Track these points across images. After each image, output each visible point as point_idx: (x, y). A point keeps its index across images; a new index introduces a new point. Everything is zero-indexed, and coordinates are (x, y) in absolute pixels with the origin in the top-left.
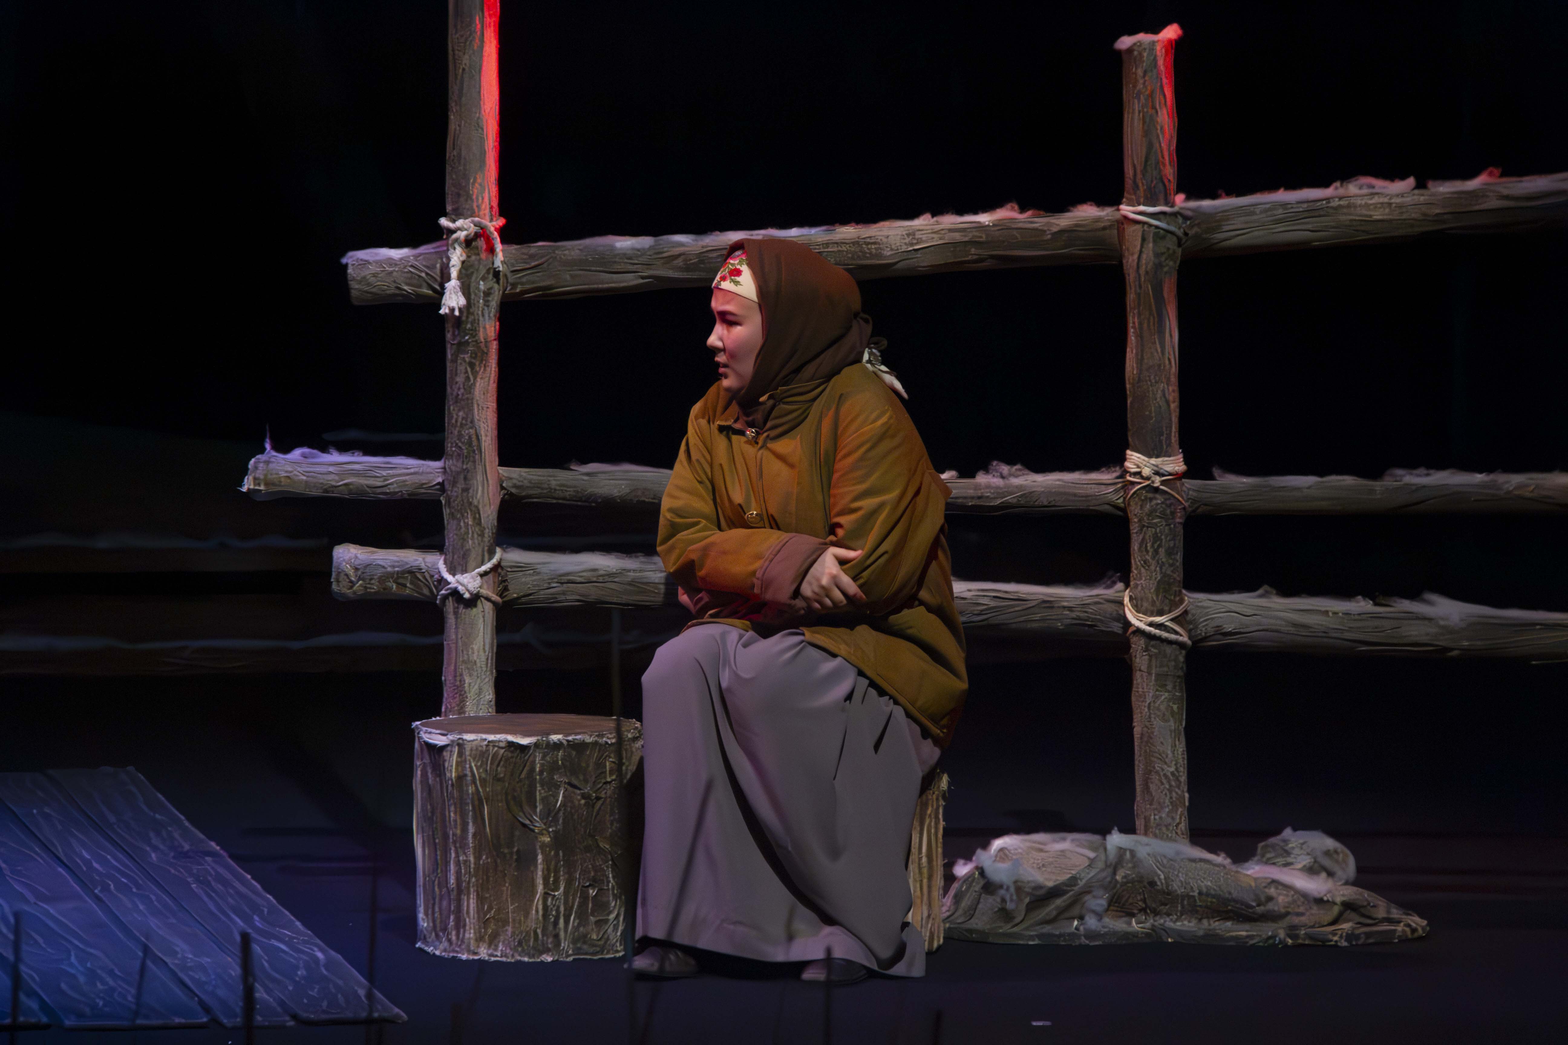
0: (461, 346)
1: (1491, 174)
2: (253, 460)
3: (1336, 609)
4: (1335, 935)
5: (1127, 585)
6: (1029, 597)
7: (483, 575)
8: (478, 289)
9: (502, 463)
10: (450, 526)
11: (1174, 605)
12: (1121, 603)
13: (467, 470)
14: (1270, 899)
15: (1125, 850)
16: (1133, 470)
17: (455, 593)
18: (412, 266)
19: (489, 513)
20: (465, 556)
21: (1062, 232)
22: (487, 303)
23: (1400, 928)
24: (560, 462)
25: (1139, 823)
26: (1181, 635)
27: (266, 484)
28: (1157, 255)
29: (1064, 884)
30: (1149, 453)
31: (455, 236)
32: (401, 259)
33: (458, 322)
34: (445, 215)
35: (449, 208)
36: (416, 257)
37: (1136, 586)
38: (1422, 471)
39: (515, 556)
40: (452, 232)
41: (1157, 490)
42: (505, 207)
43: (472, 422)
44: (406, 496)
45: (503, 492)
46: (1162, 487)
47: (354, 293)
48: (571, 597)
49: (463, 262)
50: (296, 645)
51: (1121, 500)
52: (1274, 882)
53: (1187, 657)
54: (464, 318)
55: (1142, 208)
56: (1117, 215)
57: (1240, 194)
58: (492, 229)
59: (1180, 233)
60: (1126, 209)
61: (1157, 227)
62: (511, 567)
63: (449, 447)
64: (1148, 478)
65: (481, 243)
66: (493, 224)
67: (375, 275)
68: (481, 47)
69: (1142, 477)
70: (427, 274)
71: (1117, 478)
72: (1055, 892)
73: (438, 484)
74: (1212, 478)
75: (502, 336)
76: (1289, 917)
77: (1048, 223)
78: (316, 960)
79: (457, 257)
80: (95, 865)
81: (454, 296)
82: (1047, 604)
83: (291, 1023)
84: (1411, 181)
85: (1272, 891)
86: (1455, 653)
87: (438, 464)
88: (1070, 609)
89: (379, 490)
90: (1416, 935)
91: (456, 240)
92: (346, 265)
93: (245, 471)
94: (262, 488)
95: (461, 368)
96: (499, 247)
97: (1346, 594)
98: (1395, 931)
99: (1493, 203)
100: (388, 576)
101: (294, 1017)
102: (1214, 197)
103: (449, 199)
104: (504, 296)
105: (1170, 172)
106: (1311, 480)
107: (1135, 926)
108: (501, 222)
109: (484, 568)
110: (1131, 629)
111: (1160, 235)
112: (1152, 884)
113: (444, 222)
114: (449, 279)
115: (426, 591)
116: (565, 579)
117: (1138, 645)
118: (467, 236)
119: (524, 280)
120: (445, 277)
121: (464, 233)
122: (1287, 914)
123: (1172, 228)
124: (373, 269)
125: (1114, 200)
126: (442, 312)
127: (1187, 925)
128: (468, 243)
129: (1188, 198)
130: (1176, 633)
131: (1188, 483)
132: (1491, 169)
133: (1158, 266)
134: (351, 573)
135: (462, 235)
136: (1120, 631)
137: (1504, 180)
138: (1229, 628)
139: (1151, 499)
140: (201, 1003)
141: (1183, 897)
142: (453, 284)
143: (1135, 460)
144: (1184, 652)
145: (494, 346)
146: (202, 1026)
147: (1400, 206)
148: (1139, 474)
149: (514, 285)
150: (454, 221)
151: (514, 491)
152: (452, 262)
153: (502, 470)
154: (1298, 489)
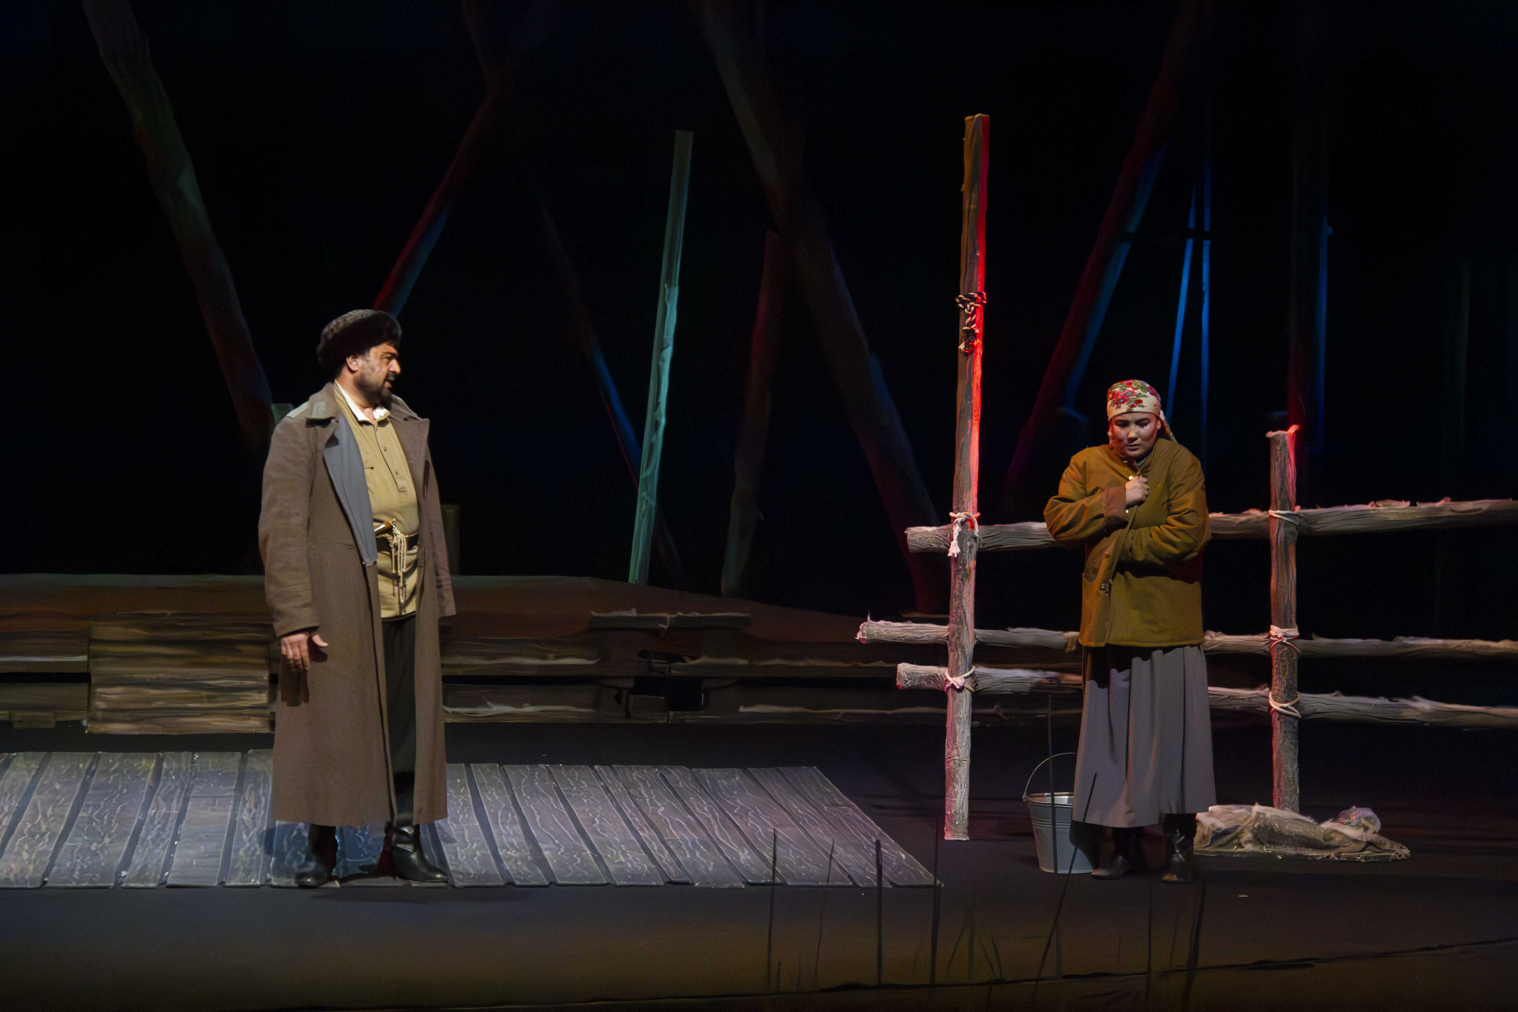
0: (958, 570)
1: (1446, 500)
2: (862, 625)
3: (1370, 702)
4: (1359, 856)
5: (1271, 689)
6: (1224, 694)
7: (966, 678)
8: (967, 545)
9: (976, 627)
10: (951, 655)
11: (1293, 699)
12: (1267, 697)
13: (960, 629)
14: (1332, 839)
15: (1261, 813)
16: (1273, 635)
17: (953, 686)
18: (937, 535)
19: (969, 650)
20: (958, 669)
21: (1241, 523)
22: (970, 552)
23: (1393, 854)
24: (1004, 627)
25: (1276, 802)
26: (1295, 712)
27: (868, 635)
28: (1285, 533)
29: (1231, 829)
30: (1282, 626)
31: (956, 520)
32: (931, 532)
33: (956, 560)
34: (952, 511)
35: (954, 507)
36: (939, 530)
37: (1274, 690)
38: (1412, 638)
39: (982, 670)
40: (954, 518)
41: (1285, 644)
42: (980, 508)
43: (962, 606)
44: (931, 642)
45: (976, 641)
46: (1287, 643)
47: (910, 547)
48: (1008, 689)
49: (960, 532)
50: (889, 712)
51: (1268, 649)
52: (1335, 831)
53: (1299, 724)
54: (959, 558)
55: (1278, 511)
56: (1267, 516)
57: (1327, 506)
58: (974, 517)
59: (1297, 524)
60: (1272, 512)
61: (1286, 521)
62: (979, 675)
63: (952, 619)
64: (1280, 638)
65: (968, 524)
66: (975, 515)
67: (920, 539)
68: (971, 434)
69: (1278, 638)
70: (944, 539)
71: (1267, 638)
72: (1226, 833)
73: (947, 636)
74: (1312, 639)
75: (978, 568)
76: (1339, 848)
77: (1235, 519)
78: (902, 858)
79: (957, 529)
80: (799, 811)
81: (955, 548)
82: (1231, 697)
83: (890, 886)
84: (1408, 503)
85: (1333, 835)
86: (1428, 724)
87: (946, 627)
88: (1243, 699)
89: (919, 639)
90: (1401, 858)
91: (957, 522)
92: (907, 534)
93: (858, 630)
94: (866, 637)
95: (958, 581)
96: (976, 525)
97: (1375, 695)
98: (1390, 856)
99: (1446, 514)
100: (921, 678)
101: (892, 884)
102: (1315, 508)
103: (954, 503)
104: (979, 549)
105: (1292, 496)
106: (1358, 641)
107: (1265, 849)
108: (978, 514)
109: (966, 675)
110: (1273, 709)
111: (1287, 524)
112: (1272, 830)
113: (952, 514)
114: (953, 540)
115: (941, 686)
116: (1004, 681)
117: (1275, 717)
118: (962, 521)
119: (988, 541)
120: (952, 539)
121: (961, 519)
122: (1339, 846)
123: (1293, 521)
124: (918, 536)
125: (1265, 508)
126: (949, 555)
127: (1291, 851)
128: (963, 523)
129: (1302, 508)
130: (1293, 712)
131: (1301, 641)
132: (1447, 498)
133: (1286, 539)
134: (906, 676)
135: (959, 520)
136: (1267, 711)
137: (1454, 503)
138: (1319, 710)
139: (1282, 648)
140: (849, 876)
141: (1288, 836)
142: (955, 542)
143: (1275, 630)
144: (1297, 721)
145: (973, 572)
146: (850, 887)
147: (1403, 514)
148: (1276, 636)
149: (984, 544)
150: (956, 514)
151: (982, 640)
152: (954, 532)
153: (976, 630)
154: (1351, 645)
